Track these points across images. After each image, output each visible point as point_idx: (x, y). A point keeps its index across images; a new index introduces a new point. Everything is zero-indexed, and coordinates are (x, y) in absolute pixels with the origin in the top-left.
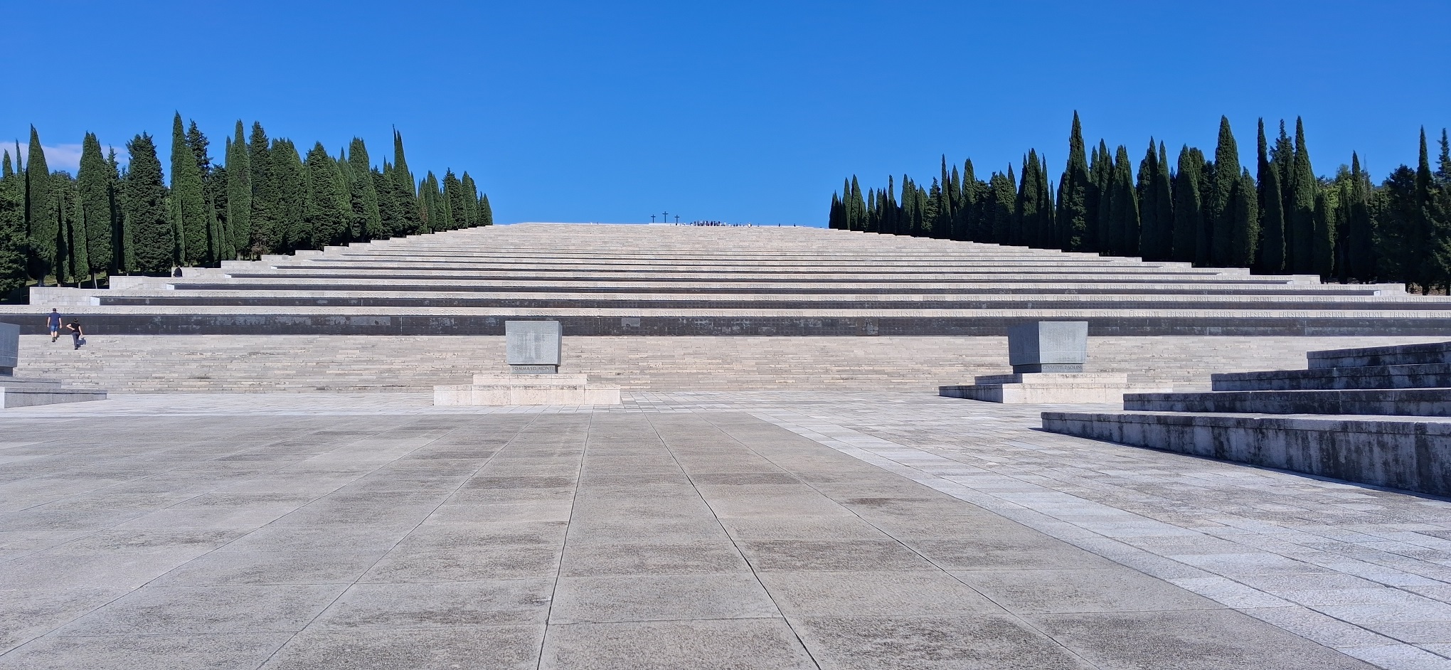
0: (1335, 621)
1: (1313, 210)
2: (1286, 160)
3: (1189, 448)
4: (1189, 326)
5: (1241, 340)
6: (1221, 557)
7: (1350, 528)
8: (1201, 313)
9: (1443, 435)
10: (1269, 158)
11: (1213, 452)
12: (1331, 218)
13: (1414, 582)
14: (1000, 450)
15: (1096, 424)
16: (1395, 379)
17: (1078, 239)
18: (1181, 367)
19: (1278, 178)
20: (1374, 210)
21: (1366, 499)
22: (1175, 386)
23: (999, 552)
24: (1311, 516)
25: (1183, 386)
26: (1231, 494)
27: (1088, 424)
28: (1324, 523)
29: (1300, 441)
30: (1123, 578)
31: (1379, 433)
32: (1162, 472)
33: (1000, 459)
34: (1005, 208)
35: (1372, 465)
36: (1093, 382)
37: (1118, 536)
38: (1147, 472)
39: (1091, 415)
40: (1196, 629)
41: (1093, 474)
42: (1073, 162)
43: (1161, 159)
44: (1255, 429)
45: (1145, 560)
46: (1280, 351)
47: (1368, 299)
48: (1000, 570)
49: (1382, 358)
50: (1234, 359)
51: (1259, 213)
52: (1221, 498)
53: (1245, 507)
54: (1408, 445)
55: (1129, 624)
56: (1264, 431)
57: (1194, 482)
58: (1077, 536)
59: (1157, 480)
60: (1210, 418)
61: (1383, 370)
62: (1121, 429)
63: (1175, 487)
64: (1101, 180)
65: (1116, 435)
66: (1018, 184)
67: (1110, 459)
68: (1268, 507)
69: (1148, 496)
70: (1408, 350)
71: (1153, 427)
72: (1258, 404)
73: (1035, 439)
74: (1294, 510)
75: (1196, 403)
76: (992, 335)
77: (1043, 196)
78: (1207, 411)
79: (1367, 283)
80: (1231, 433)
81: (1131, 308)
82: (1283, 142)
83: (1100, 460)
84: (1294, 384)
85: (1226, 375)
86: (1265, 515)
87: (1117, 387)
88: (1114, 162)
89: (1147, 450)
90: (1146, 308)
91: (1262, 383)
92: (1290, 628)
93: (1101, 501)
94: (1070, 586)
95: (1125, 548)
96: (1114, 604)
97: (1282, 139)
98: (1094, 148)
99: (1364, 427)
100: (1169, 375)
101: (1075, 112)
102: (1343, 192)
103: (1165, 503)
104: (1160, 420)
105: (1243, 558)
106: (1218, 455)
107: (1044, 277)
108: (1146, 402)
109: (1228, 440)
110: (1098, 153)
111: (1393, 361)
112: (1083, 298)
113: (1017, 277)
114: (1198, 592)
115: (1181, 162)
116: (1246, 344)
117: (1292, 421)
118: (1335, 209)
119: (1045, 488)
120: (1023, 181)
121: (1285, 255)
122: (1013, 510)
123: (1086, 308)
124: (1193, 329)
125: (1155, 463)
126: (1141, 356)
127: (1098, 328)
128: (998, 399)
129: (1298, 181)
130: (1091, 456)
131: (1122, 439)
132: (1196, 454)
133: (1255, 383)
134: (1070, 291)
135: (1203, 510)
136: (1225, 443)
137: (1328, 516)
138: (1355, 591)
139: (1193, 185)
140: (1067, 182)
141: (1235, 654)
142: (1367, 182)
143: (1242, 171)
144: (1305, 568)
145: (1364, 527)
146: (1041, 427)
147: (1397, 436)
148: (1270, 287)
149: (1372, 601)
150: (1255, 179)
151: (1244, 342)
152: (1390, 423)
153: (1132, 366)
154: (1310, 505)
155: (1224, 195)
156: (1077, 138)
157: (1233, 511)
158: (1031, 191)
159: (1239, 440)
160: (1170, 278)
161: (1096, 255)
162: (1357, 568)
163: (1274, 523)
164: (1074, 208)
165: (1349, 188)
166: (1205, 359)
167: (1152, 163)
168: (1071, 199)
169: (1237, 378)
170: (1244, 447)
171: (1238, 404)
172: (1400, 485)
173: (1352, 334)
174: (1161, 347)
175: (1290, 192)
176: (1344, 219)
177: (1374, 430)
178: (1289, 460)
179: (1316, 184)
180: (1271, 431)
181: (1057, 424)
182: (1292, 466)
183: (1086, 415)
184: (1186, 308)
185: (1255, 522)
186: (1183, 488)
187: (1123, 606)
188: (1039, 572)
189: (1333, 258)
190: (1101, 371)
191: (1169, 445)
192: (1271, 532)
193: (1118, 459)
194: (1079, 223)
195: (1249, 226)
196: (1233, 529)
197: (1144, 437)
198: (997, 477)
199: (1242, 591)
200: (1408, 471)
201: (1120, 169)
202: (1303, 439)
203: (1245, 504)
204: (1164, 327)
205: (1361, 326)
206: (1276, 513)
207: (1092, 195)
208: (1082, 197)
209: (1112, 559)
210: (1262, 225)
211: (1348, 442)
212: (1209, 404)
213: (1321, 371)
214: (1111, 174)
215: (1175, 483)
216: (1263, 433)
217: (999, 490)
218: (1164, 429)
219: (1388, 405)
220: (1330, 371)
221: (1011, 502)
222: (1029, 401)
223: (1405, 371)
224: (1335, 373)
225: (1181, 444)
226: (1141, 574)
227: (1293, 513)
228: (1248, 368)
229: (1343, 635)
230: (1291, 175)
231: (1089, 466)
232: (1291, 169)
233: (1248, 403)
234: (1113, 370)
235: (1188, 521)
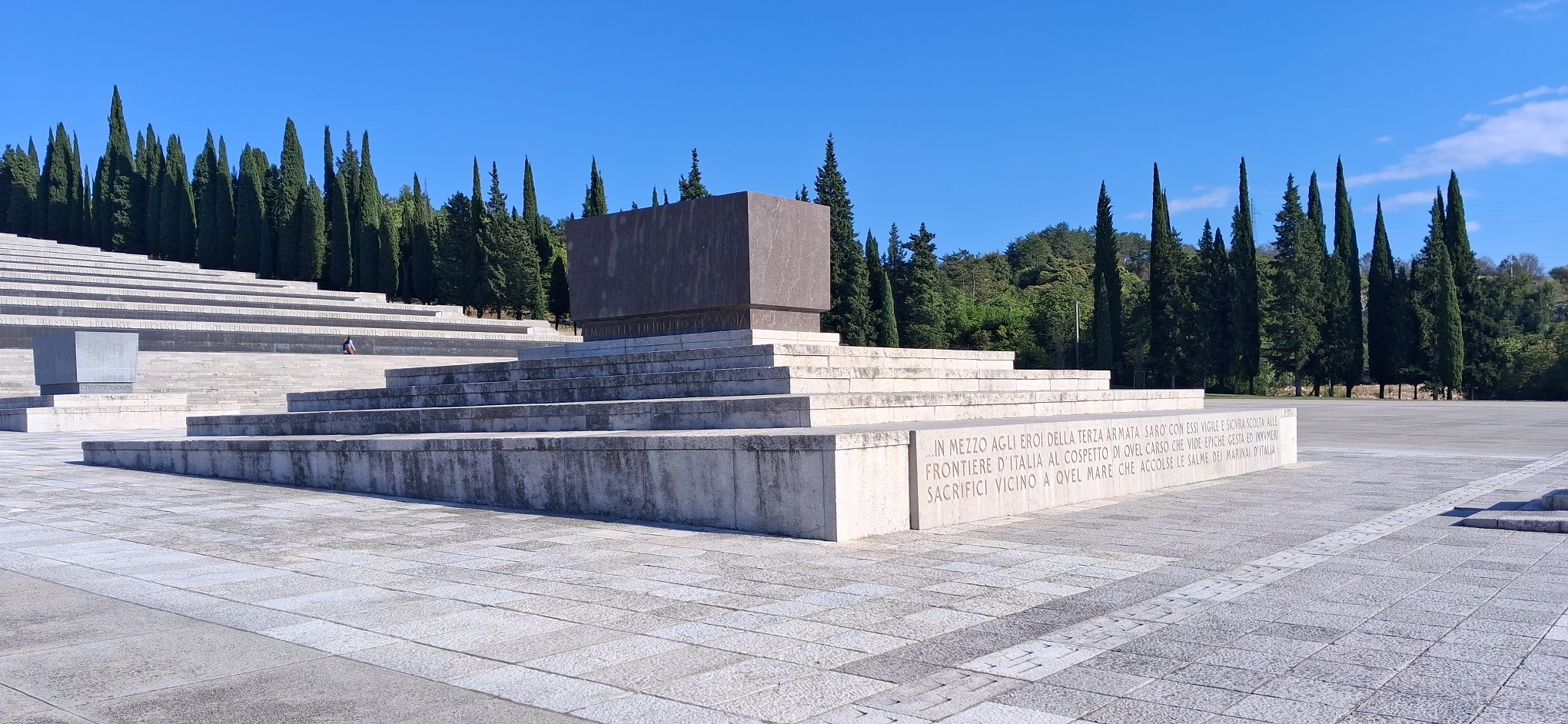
0: (442, 652)
1: (378, 227)
2: (352, 173)
3: (265, 475)
4: (254, 342)
5: (310, 358)
6: (316, 597)
7: (440, 549)
8: (268, 328)
9: (517, 450)
10: (336, 170)
11: (292, 478)
12: (395, 239)
13: (507, 598)
14: (27, 492)
15: (153, 454)
16: (469, 397)
17: (121, 236)
18: (247, 387)
19: (344, 191)
20: (434, 234)
21: (450, 518)
22: (242, 408)
23: (35, 626)
24: (401, 540)
25: (250, 407)
26: (317, 524)
27: (143, 453)
28: (415, 546)
29: (383, 463)
30: (206, 637)
31: (460, 450)
32: (237, 505)
33: (28, 503)
34: (25, 191)
35: (453, 482)
36: (146, 404)
37: (194, 586)
38: (219, 506)
39: (148, 443)
40: (300, 686)
41: (154, 513)
42: (113, 146)
43: (221, 156)
44: (337, 452)
45: (229, 612)
46: (351, 370)
47: (430, 320)
48: (38, 651)
49: (456, 377)
50: (304, 377)
51: (326, 226)
52: (307, 529)
53: (334, 538)
54: (486, 461)
55: (219, 694)
56: (348, 453)
57: (275, 514)
58: (142, 592)
59: (232, 515)
60: (289, 442)
61: (458, 388)
62: (185, 458)
63: (254, 521)
64: (150, 171)
65: (179, 465)
66: (42, 164)
67: (172, 494)
68: (358, 535)
69: (224, 534)
70: (479, 369)
71: (224, 453)
72: (339, 425)
73: (74, 476)
74: (384, 535)
75: (272, 425)
76: (10, 346)
77: (76, 182)
78: (283, 434)
79: (429, 304)
80: (312, 457)
81: (188, 320)
82: (349, 155)
83: (161, 496)
84: (374, 403)
85: (302, 394)
86: (356, 545)
87: (176, 409)
88: (165, 154)
89: (217, 481)
90: (206, 321)
91: (341, 402)
92: (400, 667)
93: (167, 545)
94: (140, 657)
95: (203, 600)
96: (198, 672)
97: (348, 152)
98: (140, 133)
99: (445, 445)
100: (234, 396)
101: (115, 88)
102: (405, 211)
103: (245, 541)
104: (231, 446)
105: (340, 595)
106: (298, 482)
107: (78, 279)
108: (214, 427)
109: (309, 465)
110: (145, 139)
111: (465, 379)
112: (130, 306)
113: (43, 276)
114: (296, 642)
115: (243, 162)
116: (317, 362)
117: (376, 441)
118: (399, 229)
119: (93, 535)
120: (49, 161)
121: (352, 271)
122: (53, 569)
123: (134, 318)
124: (260, 346)
125: (228, 495)
126: (202, 374)
127: (150, 341)
128: (21, 427)
129: (364, 196)
130: (150, 492)
131: (186, 469)
132: (274, 482)
133: (334, 403)
134: (113, 298)
135: (290, 544)
136: (306, 469)
137: (418, 539)
138: (455, 615)
139: (257, 189)
140: (106, 168)
141: (348, 708)
142: (428, 204)
143: (308, 180)
144: (404, 598)
145: (453, 547)
146: (82, 459)
147: (477, 453)
148: (338, 303)
149: (473, 624)
150: (322, 189)
151: (314, 360)
152: (470, 440)
153: (192, 385)
154: (399, 528)
155: (289, 203)
156: (117, 118)
157: (322, 543)
158: (59, 173)
159: (320, 465)
160: (233, 288)
161: (144, 258)
162: (454, 590)
163: (366, 551)
164: (116, 200)
165: (411, 210)
166: (273, 378)
167: (210, 159)
168: (112, 189)
169: (315, 398)
170: (325, 471)
171: (317, 426)
172: (478, 501)
173: (418, 354)
174: (224, 365)
175: (357, 208)
176: (407, 239)
177: (455, 448)
178: (373, 482)
179: (382, 201)
180: (354, 453)
181: (105, 456)
182: (375, 489)
183: (141, 443)
184: (251, 322)
185: (347, 553)
186: (263, 522)
187: (209, 671)
188: (93, 645)
189: (397, 277)
190: (154, 391)
191: (242, 473)
192: (365, 562)
193: (183, 493)
194: (122, 218)
195: (316, 239)
196: (324, 563)
197: (213, 465)
198: (26, 527)
199: (344, 633)
200: (486, 486)
201: (173, 162)
202: (386, 460)
203: (333, 534)
204: (227, 342)
205: (426, 346)
206: (366, 541)
207: (139, 188)
208: (126, 188)
209: (189, 615)
210: (329, 239)
211: (431, 461)
212: (286, 427)
213: (401, 390)
214: (163, 165)
215: (254, 516)
216: (345, 456)
217: (29, 544)
218: (236, 456)
219: (465, 423)
220: (408, 390)
221: (47, 558)
222: (63, 429)
223: (478, 389)
224: (414, 392)
225: (256, 472)
226: (227, 629)
227: (383, 539)
228: (319, 387)
229: (452, 666)
230: (357, 190)
231: (149, 504)
232: (357, 183)
233: (328, 424)
234: (168, 391)
235: (274, 559)
